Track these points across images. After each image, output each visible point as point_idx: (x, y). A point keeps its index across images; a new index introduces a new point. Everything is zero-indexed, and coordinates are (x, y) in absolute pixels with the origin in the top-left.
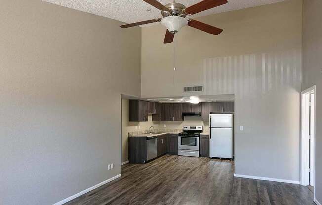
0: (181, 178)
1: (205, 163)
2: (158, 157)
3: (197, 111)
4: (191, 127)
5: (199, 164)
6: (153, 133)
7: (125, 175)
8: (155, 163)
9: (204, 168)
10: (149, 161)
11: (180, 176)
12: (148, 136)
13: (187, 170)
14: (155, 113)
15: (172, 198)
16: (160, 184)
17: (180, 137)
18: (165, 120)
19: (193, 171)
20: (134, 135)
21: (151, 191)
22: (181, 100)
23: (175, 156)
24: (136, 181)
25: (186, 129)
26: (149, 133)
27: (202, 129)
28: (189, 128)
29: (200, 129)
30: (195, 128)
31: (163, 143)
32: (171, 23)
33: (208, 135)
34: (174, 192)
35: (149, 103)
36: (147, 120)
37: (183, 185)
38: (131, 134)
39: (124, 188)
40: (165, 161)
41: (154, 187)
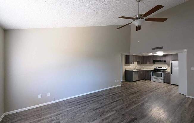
0: (149, 91)
1: (166, 87)
2: (139, 80)
3: (163, 59)
4: (159, 67)
5: (163, 86)
6: (137, 69)
7: (123, 85)
8: (137, 83)
9: (165, 89)
10: (134, 81)
11: (149, 90)
12: (134, 70)
13: (154, 88)
14: (138, 60)
15: (142, 98)
16: (137, 92)
17: (152, 72)
18: (144, 64)
19: (158, 89)
20: (128, 70)
21: (133, 93)
22: (151, 54)
23: (149, 81)
24: (127, 89)
25: (156, 68)
26: (135, 69)
27: (166, 68)
28: (157, 68)
29: (165, 68)
30: (162, 68)
31: (142, 74)
32: (136, 23)
33: (170, 72)
34: (144, 96)
35: (135, 56)
36: (134, 63)
37: (150, 94)
38: (126, 69)
39: (121, 90)
40: (142, 82)
41: (134, 92)
